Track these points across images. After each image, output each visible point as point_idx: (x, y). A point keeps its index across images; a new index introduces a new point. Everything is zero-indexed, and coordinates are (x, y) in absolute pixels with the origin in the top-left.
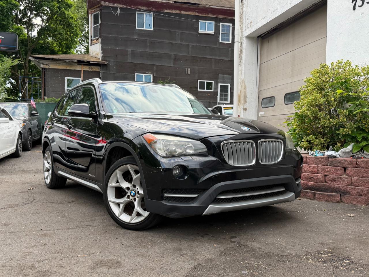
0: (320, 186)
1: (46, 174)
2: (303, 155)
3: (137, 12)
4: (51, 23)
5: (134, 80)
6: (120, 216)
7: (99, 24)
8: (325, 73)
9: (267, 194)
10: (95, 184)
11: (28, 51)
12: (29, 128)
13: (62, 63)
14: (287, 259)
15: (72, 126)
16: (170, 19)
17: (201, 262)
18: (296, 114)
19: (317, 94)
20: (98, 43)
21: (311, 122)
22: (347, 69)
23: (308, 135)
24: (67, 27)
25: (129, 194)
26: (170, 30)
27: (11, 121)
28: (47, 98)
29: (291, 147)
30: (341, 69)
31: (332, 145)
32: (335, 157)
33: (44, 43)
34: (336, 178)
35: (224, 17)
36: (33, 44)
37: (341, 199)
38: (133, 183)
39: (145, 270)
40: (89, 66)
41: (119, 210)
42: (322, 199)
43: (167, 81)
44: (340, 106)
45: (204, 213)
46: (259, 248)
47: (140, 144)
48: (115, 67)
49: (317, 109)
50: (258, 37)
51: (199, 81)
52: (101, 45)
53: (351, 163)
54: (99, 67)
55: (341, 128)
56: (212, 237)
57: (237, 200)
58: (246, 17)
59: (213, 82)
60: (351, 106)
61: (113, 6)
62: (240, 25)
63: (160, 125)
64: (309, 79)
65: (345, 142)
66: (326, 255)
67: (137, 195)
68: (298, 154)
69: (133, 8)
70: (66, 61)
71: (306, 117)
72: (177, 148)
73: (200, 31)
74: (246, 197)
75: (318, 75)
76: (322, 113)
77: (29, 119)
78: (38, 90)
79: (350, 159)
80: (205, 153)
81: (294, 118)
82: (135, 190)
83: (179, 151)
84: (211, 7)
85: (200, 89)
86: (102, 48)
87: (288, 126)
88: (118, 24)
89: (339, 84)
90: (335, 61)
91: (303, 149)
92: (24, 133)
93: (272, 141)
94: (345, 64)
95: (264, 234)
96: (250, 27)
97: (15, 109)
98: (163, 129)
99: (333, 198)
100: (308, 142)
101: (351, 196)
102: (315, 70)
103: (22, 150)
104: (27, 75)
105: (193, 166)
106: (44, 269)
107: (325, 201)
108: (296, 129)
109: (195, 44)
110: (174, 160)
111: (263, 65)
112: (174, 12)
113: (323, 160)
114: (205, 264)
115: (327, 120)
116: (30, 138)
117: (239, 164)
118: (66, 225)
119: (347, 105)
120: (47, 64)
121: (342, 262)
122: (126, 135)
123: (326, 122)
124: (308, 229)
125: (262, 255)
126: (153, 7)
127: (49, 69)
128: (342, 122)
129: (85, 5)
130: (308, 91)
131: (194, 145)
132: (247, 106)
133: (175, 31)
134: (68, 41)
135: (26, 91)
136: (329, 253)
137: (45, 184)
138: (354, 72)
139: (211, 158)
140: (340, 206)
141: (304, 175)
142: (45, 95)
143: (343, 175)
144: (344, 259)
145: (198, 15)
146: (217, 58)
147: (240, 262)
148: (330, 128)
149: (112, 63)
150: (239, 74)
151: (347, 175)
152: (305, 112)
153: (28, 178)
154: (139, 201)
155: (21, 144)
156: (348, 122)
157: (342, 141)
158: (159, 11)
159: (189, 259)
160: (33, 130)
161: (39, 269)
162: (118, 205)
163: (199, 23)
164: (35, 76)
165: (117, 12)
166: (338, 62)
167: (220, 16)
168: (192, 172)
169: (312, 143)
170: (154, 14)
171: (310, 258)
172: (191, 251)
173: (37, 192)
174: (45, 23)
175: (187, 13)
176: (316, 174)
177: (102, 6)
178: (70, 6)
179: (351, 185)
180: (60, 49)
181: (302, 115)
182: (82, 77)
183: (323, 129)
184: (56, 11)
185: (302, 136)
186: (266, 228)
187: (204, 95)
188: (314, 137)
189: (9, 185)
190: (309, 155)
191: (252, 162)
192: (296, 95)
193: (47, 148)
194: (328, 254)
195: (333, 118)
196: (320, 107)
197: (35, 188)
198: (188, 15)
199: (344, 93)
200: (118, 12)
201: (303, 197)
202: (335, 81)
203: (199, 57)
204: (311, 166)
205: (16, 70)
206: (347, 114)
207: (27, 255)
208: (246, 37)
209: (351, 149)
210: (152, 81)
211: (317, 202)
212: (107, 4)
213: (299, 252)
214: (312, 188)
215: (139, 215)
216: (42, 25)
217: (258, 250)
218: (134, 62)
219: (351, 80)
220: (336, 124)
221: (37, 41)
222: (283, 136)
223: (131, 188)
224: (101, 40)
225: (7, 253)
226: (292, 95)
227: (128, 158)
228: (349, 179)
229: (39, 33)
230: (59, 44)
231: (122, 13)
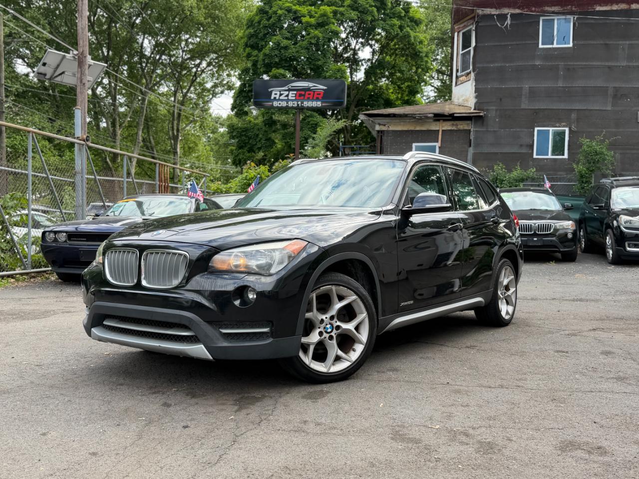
3: (541, 19)
7: (471, 49)
11: (351, 104)
13: (408, 121)
20: (469, 81)
24: (412, 58)
26: (608, 42)
33: (373, 90)
36: (358, 92)
40: (453, 122)
43: (599, 138)
48: (497, 120)
52: (474, 84)
54: (469, 122)
61: (497, 13)
69: (535, 12)
70: (415, 116)
86: (476, 88)
88: (506, 43)
104: (350, 143)
112: (615, 7)
120: (386, 123)
126: (572, 5)
127: (388, 131)
133: (618, 43)
134: (413, 82)
149: (492, 113)
158: (586, 11)
165: (506, 23)
170: (574, 17)
174: (377, 55)
177: (478, 16)
178: (417, 22)
180: (400, 96)
182: (440, 141)
184: (395, 33)
200: (509, 21)
212: (488, 11)
216: (372, 60)
218: (533, 108)
221: (365, 87)
224: (476, 76)
229: (368, 73)
230: (397, 88)
231: (514, 22)
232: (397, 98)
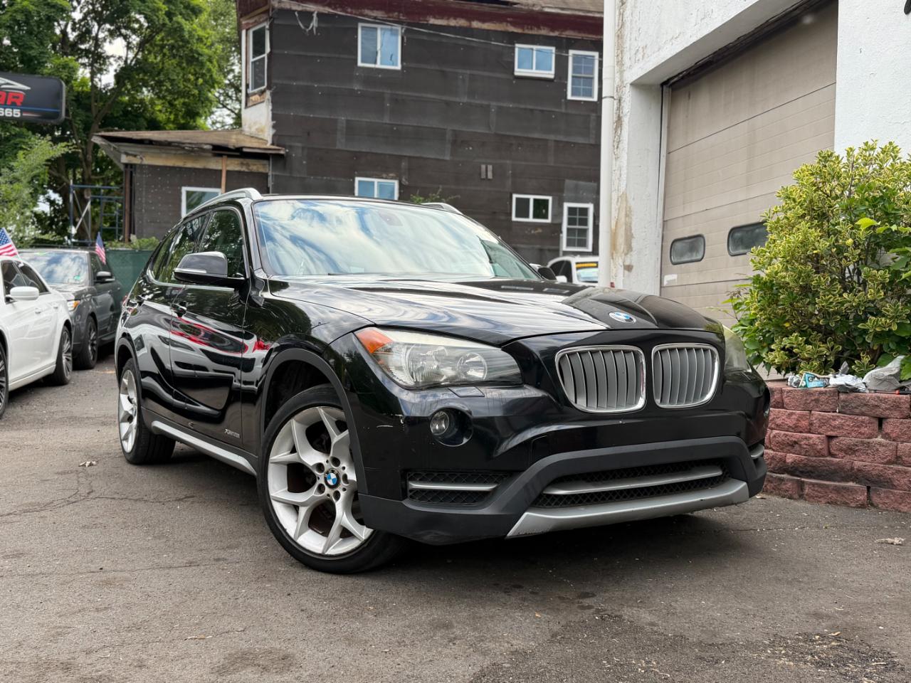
0: (815, 464)
1: (125, 427)
2: (769, 385)
3: (360, 25)
4: (150, 52)
5: (352, 194)
6: (299, 537)
7: (265, 55)
8: (829, 174)
9: (674, 485)
10: (239, 455)
11: (93, 122)
12: (90, 311)
13: (174, 152)
14: (722, 655)
15: (185, 308)
16: (444, 40)
17: (499, 660)
18: (757, 279)
19: (809, 228)
20: (263, 102)
21: (793, 299)
22: (887, 165)
23: (787, 334)
24: (189, 63)
25: (321, 481)
26: (444, 69)
27: (45, 296)
28: (138, 238)
29: (738, 364)
30: (871, 163)
31: (847, 360)
32: (855, 390)
33: (131, 103)
34: (856, 445)
35: (580, 35)
36: (104, 105)
37: (869, 497)
38: (331, 455)
39: (355, 677)
40: (241, 160)
41: (297, 521)
42: (820, 498)
43: (433, 197)
44: (869, 261)
45: (511, 533)
46: (652, 624)
47: (350, 355)
48: (304, 162)
49: (810, 267)
50: (663, 84)
51: (515, 196)
52: (270, 107)
53: (896, 406)
54: (265, 162)
55: (870, 317)
56: (532, 593)
57: (596, 500)
58: (631, 33)
59: (550, 198)
60: (896, 260)
61: (300, 9)
62: (618, 56)
63: (403, 307)
64: (789, 190)
65: (882, 353)
66: (825, 644)
67: (343, 484)
68: (758, 382)
69: (351, 13)
70: (184, 146)
71: (781, 288)
72: (445, 366)
73: (519, 72)
74: (621, 491)
75: (813, 179)
76: (822, 278)
77: (90, 291)
78: (115, 218)
79: (895, 396)
80: (515, 377)
81: (751, 290)
82: (336, 472)
83: (448, 372)
84: (547, 10)
85: (517, 216)
86: (273, 113)
87: (736, 311)
88: (313, 54)
89: (867, 203)
90: (858, 145)
91: (773, 370)
92: (79, 324)
93: (689, 349)
94: (883, 152)
95: (667, 588)
96: (641, 60)
97: (53, 266)
98: (410, 317)
99: (849, 495)
100: (787, 352)
101: (896, 491)
102: (804, 168)
103: (70, 366)
104: (91, 182)
105: (481, 410)
106: (97, 671)
107: (829, 503)
108: (756, 319)
109: (505, 105)
110: (435, 396)
111: (675, 156)
112: (453, 23)
113: (823, 398)
114: (509, 665)
115: (834, 295)
116: (91, 338)
117: (603, 408)
118: (166, 558)
119: (888, 257)
120: (137, 153)
121: (867, 665)
122: (316, 332)
123: (831, 300)
124: (780, 576)
125: (657, 642)
126: (399, 12)
127: (141, 166)
128: (875, 300)
129: (234, 9)
130: (786, 221)
131: (488, 358)
132: (632, 259)
133: (457, 71)
134: (191, 98)
135: (87, 222)
136: (833, 641)
137: (122, 454)
138: (906, 173)
139: (530, 392)
140: (867, 516)
141: (775, 436)
142: (132, 231)
143: (876, 437)
144: (872, 656)
145: (513, 32)
146: (561, 138)
147: (600, 662)
148: (841, 316)
149: (297, 152)
150: (613, 177)
151: (886, 436)
152: (779, 274)
153: (84, 437)
154: (347, 499)
155: (69, 351)
156: (889, 301)
157: (873, 349)
158: (416, 22)
159: (468, 651)
160: (100, 318)
161: (85, 672)
162: (295, 508)
163: (517, 50)
164: (108, 185)
165: (312, 25)
166: (864, 147)
167: (569, 34)
168: (479, 427)
169: (796, 354)
170: (402, 28)
171: (783, 652)
172: (475, 629)
173: (101, 474)
174: (134, 52)
175: (486, 26)
176: (805, 434)
177: (273, 9)
178: (196, 11)
179: (896, 463)
180: (172, 117)
181: (771, 281)
182: (223, 186)
183: (823, 318)
184: (161, 22)
185: (772, 336)
186: (674, 571)
187: (526, 232)
188: (801, 338)
189: (32, 455)
190: (789, 384)
191: (636, 403)
192: (757, 231)
193: (127, 363)
194: (830, 642)
195: (851, 291)
196: (818, 263)
197: (97, 462)
198: (488, 31)
199: (879, 226)
200: (314, 23)
201: (772, 492)
202: (856, 197)
203: (515, 137)
204: (792, 414)
205: (63, 169)
206: (888, 280)
207: (58, 634)
208: (631, 84)
209: (897, 371)
210: (396, 196)
211: (808, 505)
212: (286, 4)
213: (754, 637)
214: (796, 469)
215: (346, 534)
216: (127, 58)
217: (648, 628)
218: (352, 149)
219: (896, 193)
220: (859, 305)
221: (116, 98)
222: (719, 337)
223: (327, 466)
224: (273, 95)
225: (10, 629)
226: (747, 231)
227: (321, 389)
228: (891, 448)
229: (119, 77)
230: (167, 105)
231: (323, 25)
232: (168, 120)
